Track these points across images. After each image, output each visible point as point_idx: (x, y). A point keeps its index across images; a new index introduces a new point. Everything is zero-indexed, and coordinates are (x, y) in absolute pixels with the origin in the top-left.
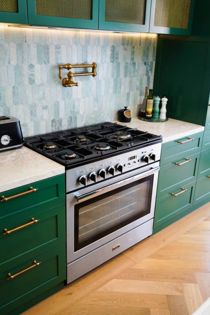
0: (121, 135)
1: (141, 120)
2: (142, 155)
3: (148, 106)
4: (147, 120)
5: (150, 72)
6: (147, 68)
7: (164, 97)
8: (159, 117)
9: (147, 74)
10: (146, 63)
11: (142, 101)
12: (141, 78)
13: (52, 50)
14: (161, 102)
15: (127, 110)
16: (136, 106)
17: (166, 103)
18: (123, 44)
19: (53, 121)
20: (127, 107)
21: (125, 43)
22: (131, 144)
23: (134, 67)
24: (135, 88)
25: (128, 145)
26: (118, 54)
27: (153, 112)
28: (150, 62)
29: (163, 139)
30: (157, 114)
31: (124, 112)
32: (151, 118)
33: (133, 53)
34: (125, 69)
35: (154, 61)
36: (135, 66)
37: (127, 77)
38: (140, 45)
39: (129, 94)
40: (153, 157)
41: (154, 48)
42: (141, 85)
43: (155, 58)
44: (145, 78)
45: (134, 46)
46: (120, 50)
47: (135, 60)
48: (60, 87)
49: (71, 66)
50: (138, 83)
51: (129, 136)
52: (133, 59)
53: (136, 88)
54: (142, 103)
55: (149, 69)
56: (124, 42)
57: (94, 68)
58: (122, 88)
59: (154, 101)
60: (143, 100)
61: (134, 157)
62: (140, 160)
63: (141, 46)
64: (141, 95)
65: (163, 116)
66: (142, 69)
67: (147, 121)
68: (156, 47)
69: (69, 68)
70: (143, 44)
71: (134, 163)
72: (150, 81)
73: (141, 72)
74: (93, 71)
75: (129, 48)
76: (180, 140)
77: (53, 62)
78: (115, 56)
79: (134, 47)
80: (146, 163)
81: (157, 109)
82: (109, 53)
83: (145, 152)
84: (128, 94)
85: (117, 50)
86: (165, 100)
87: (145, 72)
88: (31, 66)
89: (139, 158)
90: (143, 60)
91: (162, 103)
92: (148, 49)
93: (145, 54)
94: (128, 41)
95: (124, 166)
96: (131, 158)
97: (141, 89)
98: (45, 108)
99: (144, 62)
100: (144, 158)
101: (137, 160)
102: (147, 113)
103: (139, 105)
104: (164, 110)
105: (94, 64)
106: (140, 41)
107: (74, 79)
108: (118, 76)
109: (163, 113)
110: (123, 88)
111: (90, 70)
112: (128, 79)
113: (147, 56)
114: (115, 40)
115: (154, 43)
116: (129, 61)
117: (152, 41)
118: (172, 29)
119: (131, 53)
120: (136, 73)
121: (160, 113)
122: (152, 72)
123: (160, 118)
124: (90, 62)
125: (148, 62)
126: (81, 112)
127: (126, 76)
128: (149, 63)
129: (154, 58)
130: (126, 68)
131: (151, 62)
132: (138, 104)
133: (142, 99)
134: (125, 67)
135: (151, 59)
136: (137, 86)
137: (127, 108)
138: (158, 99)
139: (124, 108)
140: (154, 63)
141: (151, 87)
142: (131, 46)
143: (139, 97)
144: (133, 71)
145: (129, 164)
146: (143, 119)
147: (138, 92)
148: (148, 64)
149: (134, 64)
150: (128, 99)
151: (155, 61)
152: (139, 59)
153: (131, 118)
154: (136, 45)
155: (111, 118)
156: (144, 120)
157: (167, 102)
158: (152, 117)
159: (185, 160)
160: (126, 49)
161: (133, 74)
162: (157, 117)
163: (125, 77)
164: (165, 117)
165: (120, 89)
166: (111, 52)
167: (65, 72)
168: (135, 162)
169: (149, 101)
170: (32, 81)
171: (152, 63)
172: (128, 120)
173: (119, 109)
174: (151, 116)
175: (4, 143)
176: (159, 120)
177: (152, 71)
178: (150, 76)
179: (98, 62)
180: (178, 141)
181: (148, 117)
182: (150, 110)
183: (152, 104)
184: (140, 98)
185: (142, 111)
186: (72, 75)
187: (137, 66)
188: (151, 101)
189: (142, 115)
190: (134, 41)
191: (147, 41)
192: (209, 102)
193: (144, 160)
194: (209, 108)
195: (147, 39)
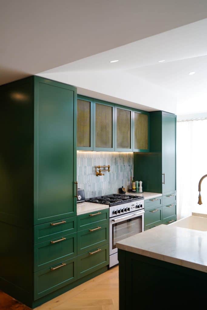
2: (136, 204)
4: (134, 192)
5: (131, 170)
9: (130, 171)
12: (128, 173)
13: (93, 160)
14: (139, 183)
15: (123, 188)
16: (127, 186)
18: (119, 157)
19: (92, 192)
23: (124, 167)
24: (126, 177)
27: (136, 189)
33: (124, 160)
38: (126, 157)
40: (141, 206)
41: (132, 158)
44: (130, 172)
46: (118, 159)
48: (95, 176)
49: (100, 167)
50: (127, 175)
52: (124, 163)
54: (129, 185)
55: (131, 168)
57: (109, 168)
59: (136, 183)
60: (130, 183)
62: (136, 207)
64: (128, 181)
65: (141, 190)
66: (128, 168)
69: (99, 168)
70: (128, 157)
72: (132, 174)
74: (108, 169)
77: (93, 165)
78: (116, 162)
82: (114, 161)
83: (138, 203)
84: (123, 180)
86: (141, 182)
87: (129, 170)
88: (85, 167)
92: (130, 158)
93: (129, 161)
94: (121, 156)
96: (132, 205)
97: (128, 178)
98: (90, 186)
99: (129, 165)
102: (133, 189)
104: (141, 187)
105: (109, 166)
107: (102, 173)
110: (120, 177)
111: (107, 168)
112: (122, 173)
113: (130, 162)
114: (116, 155)
116: (122, 164)
117: (131, 156)
118: (140, 150)
120: (126, 170)
121: (139, 189)
124: (107, 165)
126: (103, 189)
127: (121, 171)
130: (121, 167)
135: (132, 163)
138: (138, 182)
140: (133, 165)
141: (133, 176)
142: (123, 158)
143: (127, 182)
144: (124, 169)
147: (127, 180)
149: (124, 165)
150: (123, 183)
152: (126, 164)
153: (125, 192)
155: (116, 192)
156: (132, 193)
157: (142, 183)
160: (120, 159)
161: (124, 171)
162: (138, 191)
167: (98, 169)
168: (134, 207)
170: (85, 174)
171: (132, 165)
173: (119, 188)
174: (135, 190)
175: (79, 199)
176: (139, 193)
179: (110, 165)
180: (151, 200)
182: (134, 187)
183: (135, 185)
185: (130, 189)
186: (101, 171)
187: (126, 167)
188: (134, 183)
189: (130, 191)
190: (124, 155)
191: (129, 155)
192: (163, 182)
193: (138, 207)
194: (163, 184)
195: (129, 154)
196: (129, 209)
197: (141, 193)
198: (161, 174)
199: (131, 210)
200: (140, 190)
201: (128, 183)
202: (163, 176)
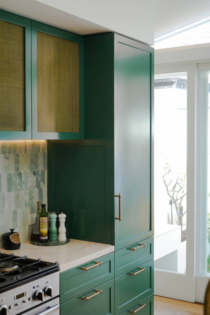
0: (5, 267)
1: (34, 244)
2: (34, 290)
3: (41, 226)
4: (42, 244)
5: (41, 183)
6: (37, 179)
7: (61, 213)
8: (58, 239)
9: (38, 186)
10: (35, 172)
12: (31, 191)
14: (58, 219)
15: (14, 233)
16: (27, 227)
17: (65, 220)
18: (4, 152)
20: (14, 229)
21: (6, 150)
22: (17, 278)
23: (20, 178)
24: (24, 204)
25: (12, 279)
27: (49, 233)
28: (40, 171)
29: (60, 267)
30: (55, 235)
31: (10, 237)
32: (47, 241)
33: (17, 162)
34: (8, 181)
35: (45, 170)
36: (21, 177)
37: (12, 192)
39: (16, 212)
40: (49, 292)
42: (31, 199)
43: (47, 166)
44: (36, 190)
45: (18, 154)
47: (21, 170)
50: (27, 198)
51: (16, 267)
52: (17, 169)
53: (25, 204)
54: (34, 223)
55: (39, 179)
56: (5, 149)
59: (49, 219)
60: (35, 219)
61: (22, 295)
62: (31, 299)
63: (27, 153)
64: (32, 212)
65: (63, 237)
66: (31, 180)
67: (42, 245)
68: (47, 153)
70: (30, 151)
71: (24, 303)
72: (42, 194)
73: (29, 184)
75: (12, 156)
76: (84, 266)
79: (18, 155)
80: (40, 302)
81: (54, 228)
83: (38, 286)
84: (15, 213)
86: (63, 217)
87: (35, 184)
89: (29, 295)
90: (31, 169)
92: (36, 156)
93: (34, 162)
94: (10, 148)
95: (10, 308)
96: (18, 297)
97: (31, 205)
99: (33, 171)
100: (37, 294)
101: (28, 299)
102: (41, 235)
103: (30, 225)
104: (63, 229)
106: (26, 146)
109: (62, 233)
110: (6, 205)
113: (36, 165)
115: (43, 149)
116: (13, 172)
117: (41, 147)
119: (15, 162)
120: (23, 186)
121: (58, 233)
122: (44, 183)
125: (38, 171)
127: (9, 190)
128: (40, 173)
129: (45, 167)
130: (9, 180)
133: (34, 217)
134: (8, 179)
135: (42, 167)
136: (26, 201)
137: (14, 231)
138: (54, 216)
139: (10, 231)
140: (46, 172)
141: (45, 201)
142: (14, 153)
144: (19, 183)
145: (16, 305)
146: (36, 243)
147: (28, 209)
148: (38, 173)
149: (20, 175)
150: (14, 219)
151: (47, 170)
152: (25, 169)
153: (20, 244)
154: (21, 153)
156: (38, 245)
157: (66, 219)
158: (49, 239)
159: (95, 292)
160: (7, 158)
161: (19, 187)
162: (55, 238)
163: (10, 192)
164: (66, 238)
165: (4, 206)
168: (24, 302)
169: (42, 220)
171: (43, 172)
172: (17, 247)
173: (4, 233)
174: (47, 238)
176: (58, 243)
177: (44, 181)
178: (42, 188)
180: (81, 268)
181: (43, 240)
182: (45, 230)
183: (47, 223)
184: (31, 216)
185: (35, 233)
187: (23, 177)
188: (45, 219)
190: (17, 148)
192: (116, 215)
193: (37, 297)
194: (116, 221)
195: (34, 145)
197: (62, 244)
198: (112, 196)
200: (60, 234)
201: (31, 218)
202: (116, 199)
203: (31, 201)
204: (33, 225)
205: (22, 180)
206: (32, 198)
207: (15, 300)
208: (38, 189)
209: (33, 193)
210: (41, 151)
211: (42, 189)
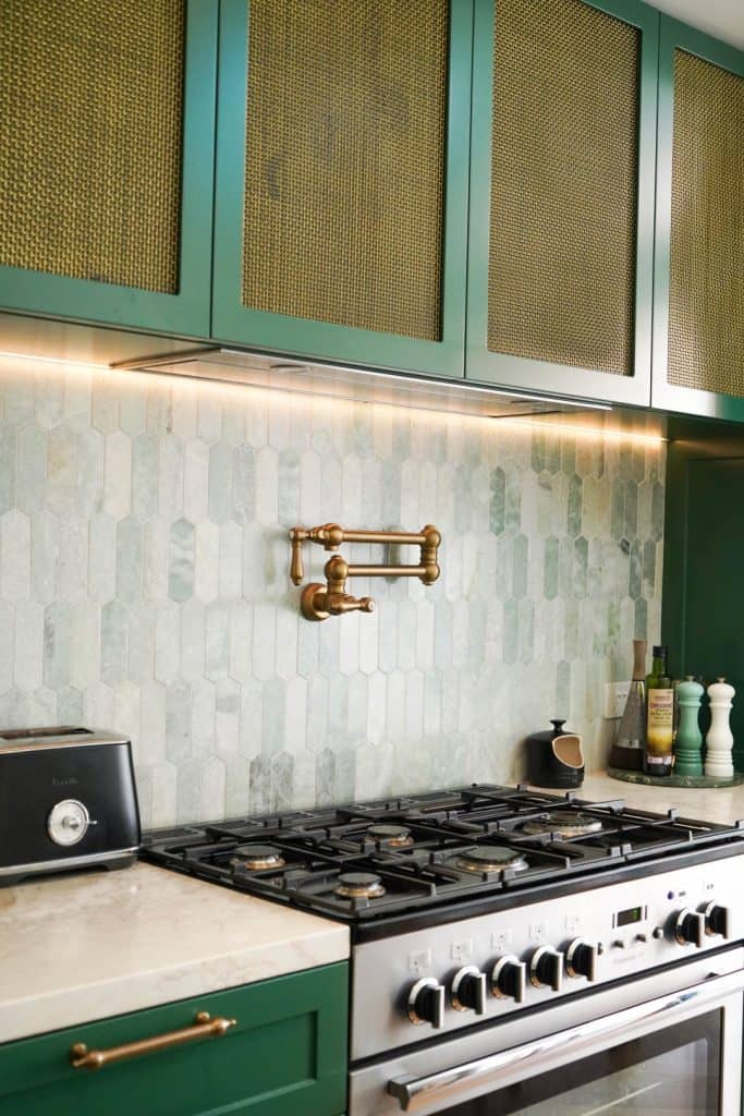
0: (555, 824)
1: (627, 780)
2: (668, 908)
3: (651, 719)
4: (656, 779)
5: (645, 589)
6: (633, 566)
7: (717, 682)
8: (704, 770)
9: (635, 592)
10: (628, 544)
11: (622, 703)
12: (612, 606)
13: (268, 469)
14: (706, 699)
15: (562, 733)
16: (598, 723)
17: (731, 706)
18: (538, 465)
19: (256, 766)
20: (564, 722)
21: (543, 461)
22: (621, 850)
23: (581, 556)
24: (590, 647)
25: (609, 853)
26: (517, 503)
27: (677, 747)
28: (643, 542)
30: (694, 755)
31: (553, 744)
32: (669, 770)
33: (575, 502)
34: (547, 565)
35: (658, 540)
36: (585, 553)
37: (557, 598)
38: (601, 472)
39: (567, 670)
40: (718, 920)
41: (656, 487)
42: (611, 633)
43: (662, 529)
44: (628, 604)
45: (579, 474)
46: (526, 484)
47: (585, 532)
48: (291, 620)
49: (339, 535)
50: (601, 627)
51: (596, 827)
52: (575, 526)
53: (595, 647)
54: (620, 713)
55: (639, 569)
56: (539, 455)
57: (427, 548)
58: (536, 641)
59: (679, 696)
60: (626, 699)
61: (636, 915)
62: (661, 932)
63: (605, 475)
64: (615, 675)
65: (722, 764)
66: (614, 569)
67: (652, 784)
68: (663, 484)
69: (329, 543)
70: (614, 470)
71: (640, 942)
72: (645, 620)
73: (609, 582)
74: (425, 562)
75: (560, 481)
77: (269, 516)
78: (508, 510)
79: (579, 481)
80: (691, 949)
82: (486, 496)
83: (682, 894)
84: (564, 669)
85: (513, 484)
86: (723, 694)
87: (625, 583)
88: (184, 526)
89: (657, 917)
90: (615, 532)
91: (711, 705)
92: (633, 488)
93: (624, 512)
94: (556, 454)
95: (600, 949)
96: (628, 917)
97: (612, 653)
98: (227, 704)
99: (620, 541)
100: (680, 922)
101: (651, 931)
102: (649, 747)
103: (608, 720)
104: (722, 736)
105: (429, 531)
106: (602, 458)
107: (352, 587)
108: (521, 589)
109: (721, 750)
110: (540, 641)
111: (412, 555)
112: (558, 605)
113: (631, 517)
114: (507, 447)
115: (654, 471)
116: (562, 533)
117: (647, 464)
119: (570, 502)
120: (592, 584)
121: (704, 750)
122: (652, 584)
123: (708, 772)
124: (412, 524)
125: (637, 543)
126: (374, 735)
127: (550, 593)
128: (642, 548)
129: (657, 530)
130: (550, 558)
131: (646, 544)
132: (607, 716)
133: (620, 693)
134: (548, 557)
135: (649, 530)
136: (596, 636)
137: (564, 728)
138: (694, 689)
140: (660, 546)
141: (654, 638)
142: (567, 473)
143: (606, 688)
144: (579, 572)
145: (618, 944)
146: (633, 777)
147: (603, 664)
148: (636, 548)
149: (582, 544)
150: (561, 693)
151: (662, 541)
152: (598, 529)
153: (582, 771)
154: (587, 474)
155: (496, 770)
156: (640, 782)
157: (734, 701)
158: (676, 767)
160: (547, 486)
161: (578, 588)
162: (694, 765)
163: (551, 598)
164: (731, 767)
165: (531, 644)
166: (492, 494)
167: (315, 558)
168: (640, 938)
169: (658, 698)
170: (181, 589)
171: (651, 547)
172: (574, 779)
174: (669, 760)
175: (64, 836)
176: (705, 781)
177: (653, 579)
178: (647, 598)
179: (443, 527)
181: (656, 766)
182: (663, 734)
183: (671, 710)
184: (613, 689)
185: (624, 743)
186: (345, 570)
187: (592, 555)
188: (665, 696)
189: (628, 761)
190: (577, 457)
191: (629, 459)
193: (681, 929)
195: (626, 453)
196: (582, 961)
197: (723, 785)
199: (603, 969)
200: (711, 755)
201: (613, 695)
203: (612, 637)
204: (615, 719)
205: (586, 565)
206: (615, 629)
207: (613, 926)
208: (633, 603)
209: (619, 611)
210: (647, 477)
211: (645, 602)
